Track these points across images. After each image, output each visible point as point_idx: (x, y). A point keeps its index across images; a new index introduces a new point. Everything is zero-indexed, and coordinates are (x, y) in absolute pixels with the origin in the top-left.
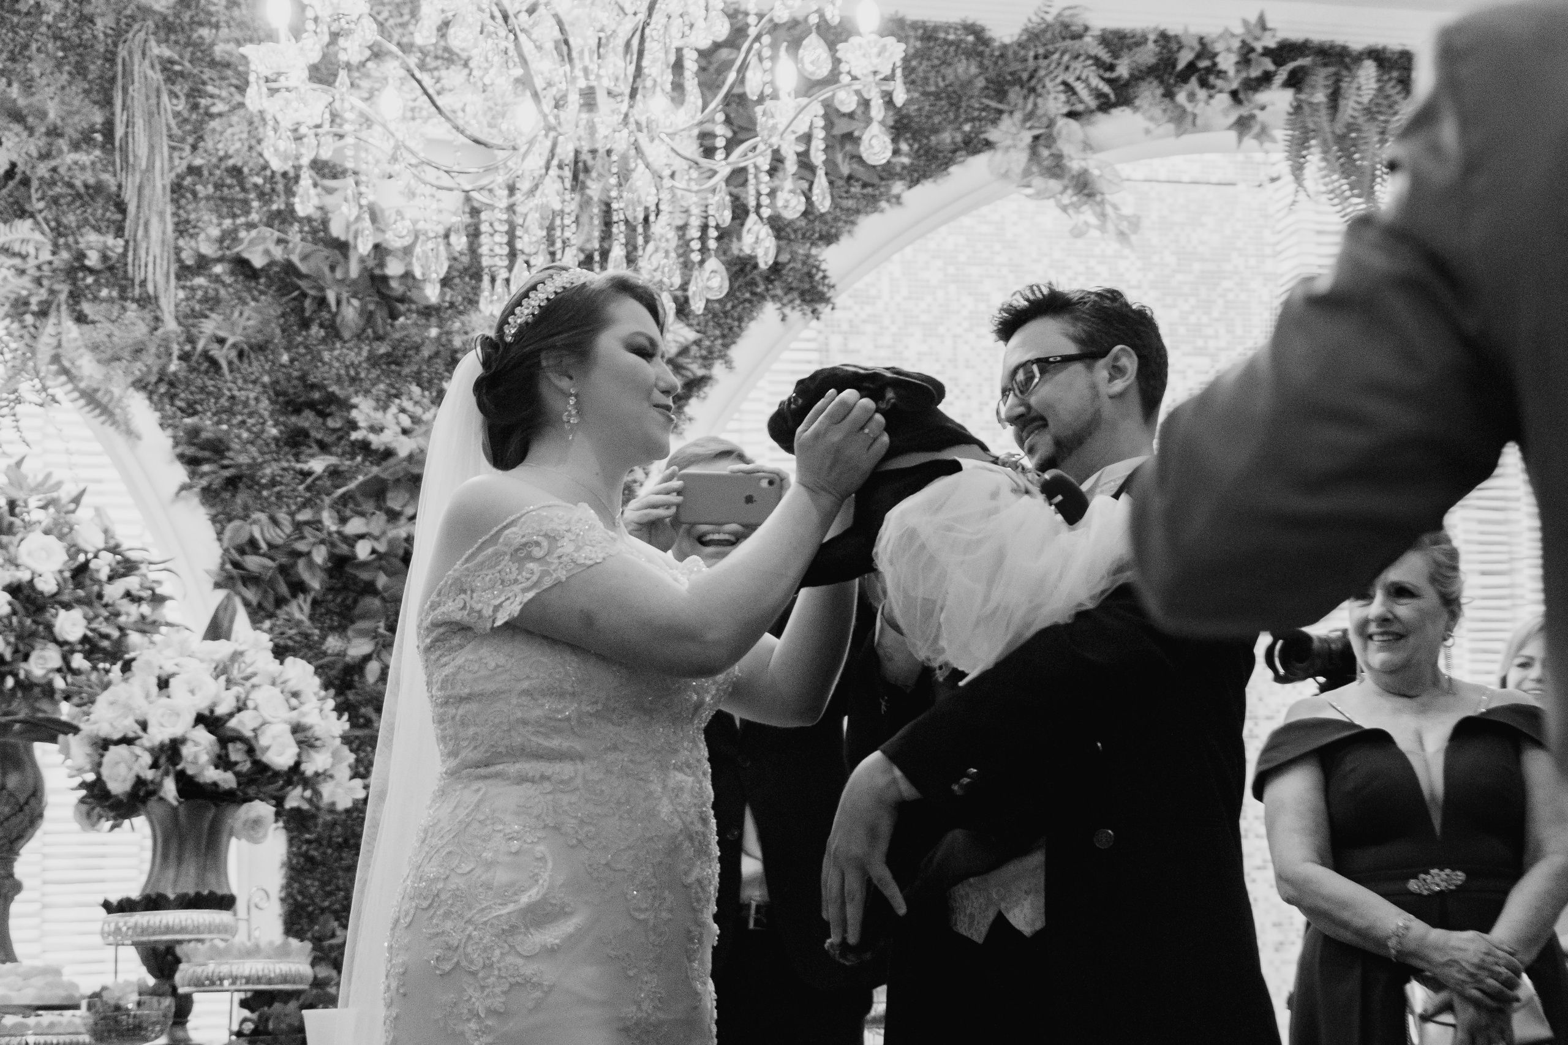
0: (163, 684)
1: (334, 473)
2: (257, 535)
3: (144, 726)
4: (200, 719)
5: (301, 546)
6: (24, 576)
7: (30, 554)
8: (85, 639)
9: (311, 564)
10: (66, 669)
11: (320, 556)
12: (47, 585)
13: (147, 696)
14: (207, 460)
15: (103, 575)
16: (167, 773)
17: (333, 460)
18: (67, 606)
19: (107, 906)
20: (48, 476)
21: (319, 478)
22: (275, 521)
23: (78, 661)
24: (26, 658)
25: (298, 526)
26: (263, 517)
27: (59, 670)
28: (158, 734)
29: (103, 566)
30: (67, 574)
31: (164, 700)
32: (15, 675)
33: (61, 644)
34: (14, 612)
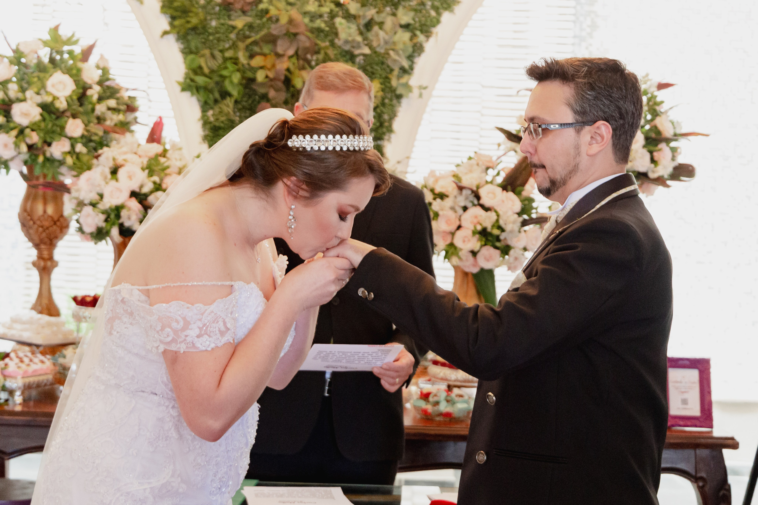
0: (114, 172)
1: (250, 27)
2: (203, 65)
3: (101, 196)
4: (134, 194)
5: (225, 73)
6: (49, 99)
7: (53, 86)
8: (83, 136)
9: (231, 82)
10: (72, 152)
11: (236, 78)
12: (62, 105)
13: (105, 178)
14: (180, 17)
15: (95, 98)
16: (113, 224)
17: (249, 19)
18: (74, 116)
19: (75, 299)
20: (73, 35)
21: (242, 30)
22: (213, 56)
23: (80, 148)
24: (49, 145)
25: (225, 60)
26: (207, 52)
27: (69, 153)
28: (109, 202)
29: (94, 92)
30: (75, 98)
31: (113, 182)
32: (44, 154)
33: (70, 138)
34: (44, 119)
